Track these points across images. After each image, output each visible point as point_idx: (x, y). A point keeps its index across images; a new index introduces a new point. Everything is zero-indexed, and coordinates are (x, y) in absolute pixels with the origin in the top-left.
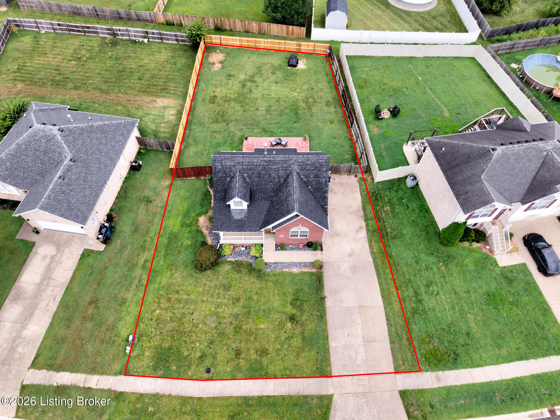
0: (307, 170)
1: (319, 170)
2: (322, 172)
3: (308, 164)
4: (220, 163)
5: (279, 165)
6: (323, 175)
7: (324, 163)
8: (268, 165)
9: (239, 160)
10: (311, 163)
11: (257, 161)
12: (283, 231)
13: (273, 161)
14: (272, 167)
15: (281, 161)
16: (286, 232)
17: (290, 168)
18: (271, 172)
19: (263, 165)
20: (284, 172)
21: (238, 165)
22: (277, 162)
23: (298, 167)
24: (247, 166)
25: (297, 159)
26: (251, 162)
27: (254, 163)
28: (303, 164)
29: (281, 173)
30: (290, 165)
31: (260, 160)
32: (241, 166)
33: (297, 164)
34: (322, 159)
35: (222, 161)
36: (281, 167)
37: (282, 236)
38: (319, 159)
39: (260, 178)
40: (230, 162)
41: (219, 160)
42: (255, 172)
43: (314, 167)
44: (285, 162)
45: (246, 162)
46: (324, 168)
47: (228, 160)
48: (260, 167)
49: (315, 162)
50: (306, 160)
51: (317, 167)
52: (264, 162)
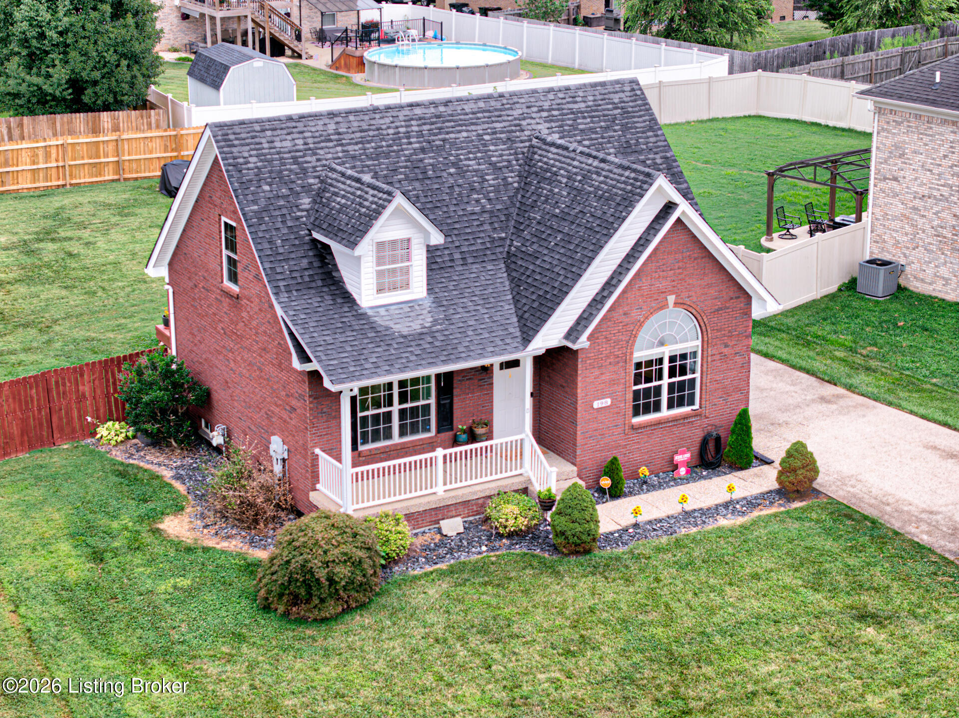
0: (583, 131)
1: (626, 127)
2: (638, 132)
3: (578, 112)
4: (253, 147)
5: (479, 127)
6: (648, 143)
7: (631, 104)
8: (440, 133)
9: (320, 128)
10: (587, 107)
11: (392, 122)
12: (609, 361)
13: (452, 115)
14: (455, 139)
15: (479, 112)
16: (618, 363)
17: (523, 131)
18: (458, 155)
19: (420, 134)
20: (508, 149)
21: (323, 144)
22: (467, 117)
23: (548, 125)
24: (360, 146)
25: (532, 100)
26: (370, 130)
27: (385, 132)
28: (560, 115)
29: (497, 153)
30: (517, 122)
31: (401, 118)
32: (336, 146)
33: (538, 115)
34: (618, 89)
35: (257, 140)
36: (488, 134)
37: (604, 401)
38: (606, 91)
39: (428, 182)
40: (289, 137)
41: (243, 136)
42: (398, 162)
43: (605, 121)
44: (497, 113)
45: (350, 131)
46: (640, 120)
47: (279, 132)
48: (410, 143)
49: (600, 102)
50: (564, 101)
51: (616, 118)
52: (420, 122)
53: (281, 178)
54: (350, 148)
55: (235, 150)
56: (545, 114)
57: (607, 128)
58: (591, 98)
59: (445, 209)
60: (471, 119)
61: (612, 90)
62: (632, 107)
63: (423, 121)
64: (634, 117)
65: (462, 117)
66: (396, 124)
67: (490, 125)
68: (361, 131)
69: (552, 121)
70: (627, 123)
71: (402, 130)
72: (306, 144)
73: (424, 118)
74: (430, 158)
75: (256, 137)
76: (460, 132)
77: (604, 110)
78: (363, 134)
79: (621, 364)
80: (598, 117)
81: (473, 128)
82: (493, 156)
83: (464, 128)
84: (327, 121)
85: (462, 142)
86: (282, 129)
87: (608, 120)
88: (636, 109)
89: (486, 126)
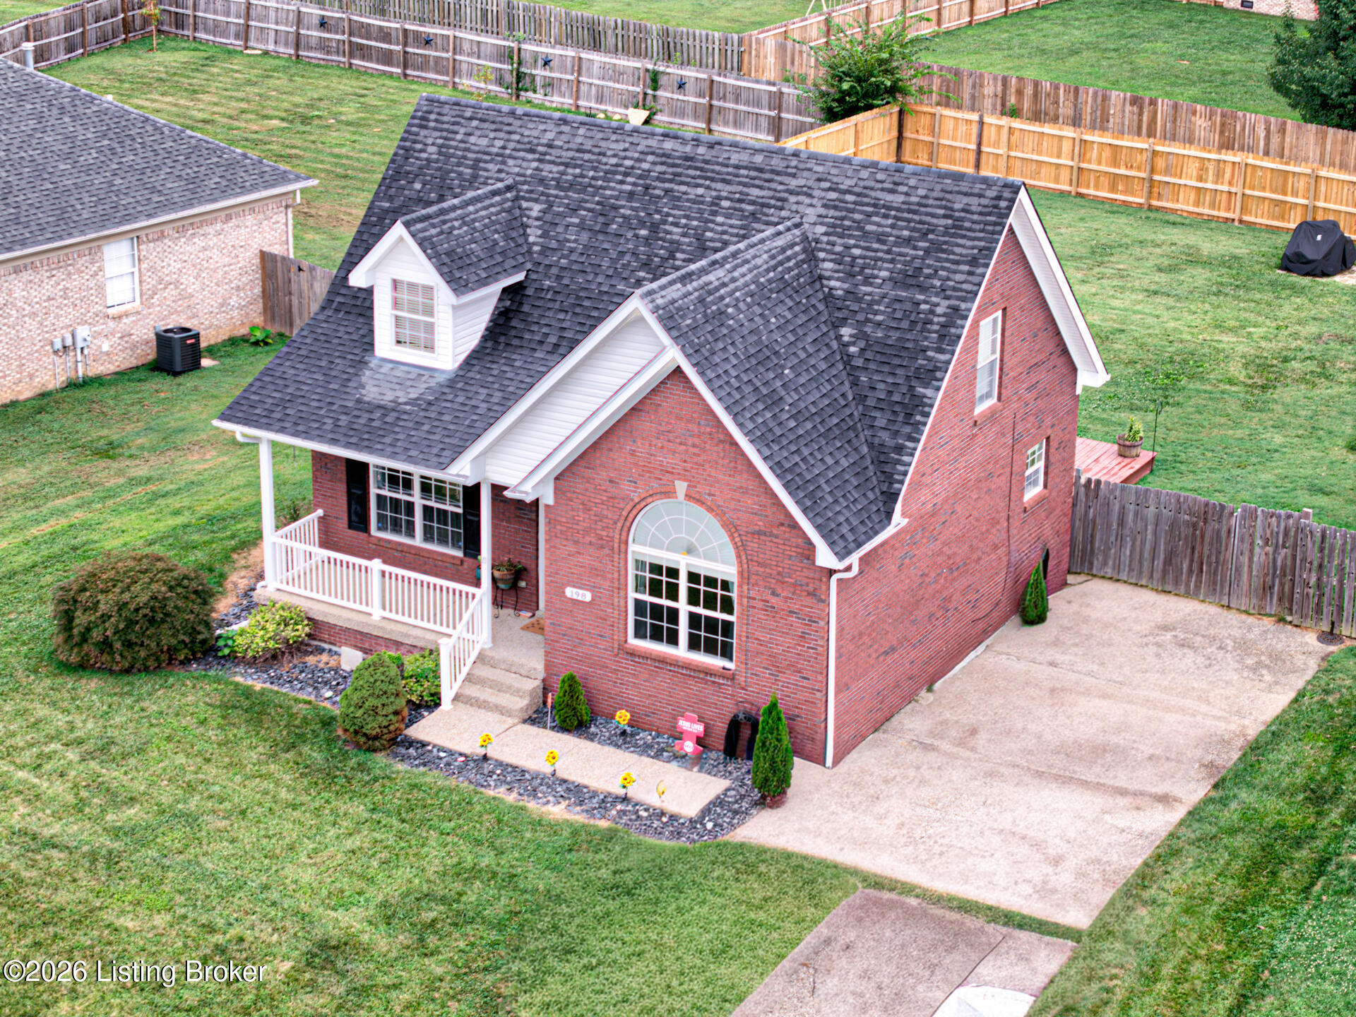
0: (866, 235)
1: (936, 248)
2: (947, 260)
3: (884, 206)
4: (445, 134)
5: (729, 188)
6: (948, 279)
7: (975, 217)
8: (671, 181)
9: (535, 133)
10: (903, 203)
11: (625, 150)
12: (588, 539)
13: (707, 162)
14: (685, 193)
15: (746, 168)
16: (602, 547)
17: (782, 209)
18: (668, 215)
19: (645, 175)
20: (741, 227)
21: (522, 154)
22: (725, 170)
23: (823, 211)
24: (562, 168)
25: (834, 171)
26: (589, 152)
27: (604, 160)
28: (855, 203)
29: (719, 228)
30: (786, 195)
31: (639, 148)
32: (534, 160)
33: (823, 194)
34: (976, 191)
35: (455, 128)
36: (731, 200)
37: (581, 592)
38: (957, 189)
39: (601, 237)
40: (492, 135)
41: (445, 119)
42: (587, 201)
43: (913, 229)
44: (767, 176)
45: (566, 146)
46: (970, 243)
47: (486, 125)
48: (622, 182)
49: (931, 202)
50: (880, 186)
51: (932, 232)
52: (659, 160)
53: (443, 179)
54: (548, 167)
55: (423, 132)
56: (833, 195)
57: (908, 241)
58: (921, 192)
59: (590, 277)
60: (728, 174)
61: (965, 190)
62: (974, 222)
63: (664, 159)
64: (963, 237)
65: (717, 168)
66: (628, 154)
67: (745, 190)
68: (578, 151)
69: (836, 208)
70: (945, 243)
71: (628, 163)
72: (504, 148)
73: (668, 156)
74: (632, 208)
75: (458, 124)
76: (697, 186)
77: (927, 214)
78: (578, 155)
79: (607, 551)
80: (909, 221)
81: (719, 186)
82: (711, 230)
83: (708, 183)
84: (550, 126)
85: (688, 200)
86: (493, 122)
87: (918, 231)
88: (977, 227)
89: (740, 188)
